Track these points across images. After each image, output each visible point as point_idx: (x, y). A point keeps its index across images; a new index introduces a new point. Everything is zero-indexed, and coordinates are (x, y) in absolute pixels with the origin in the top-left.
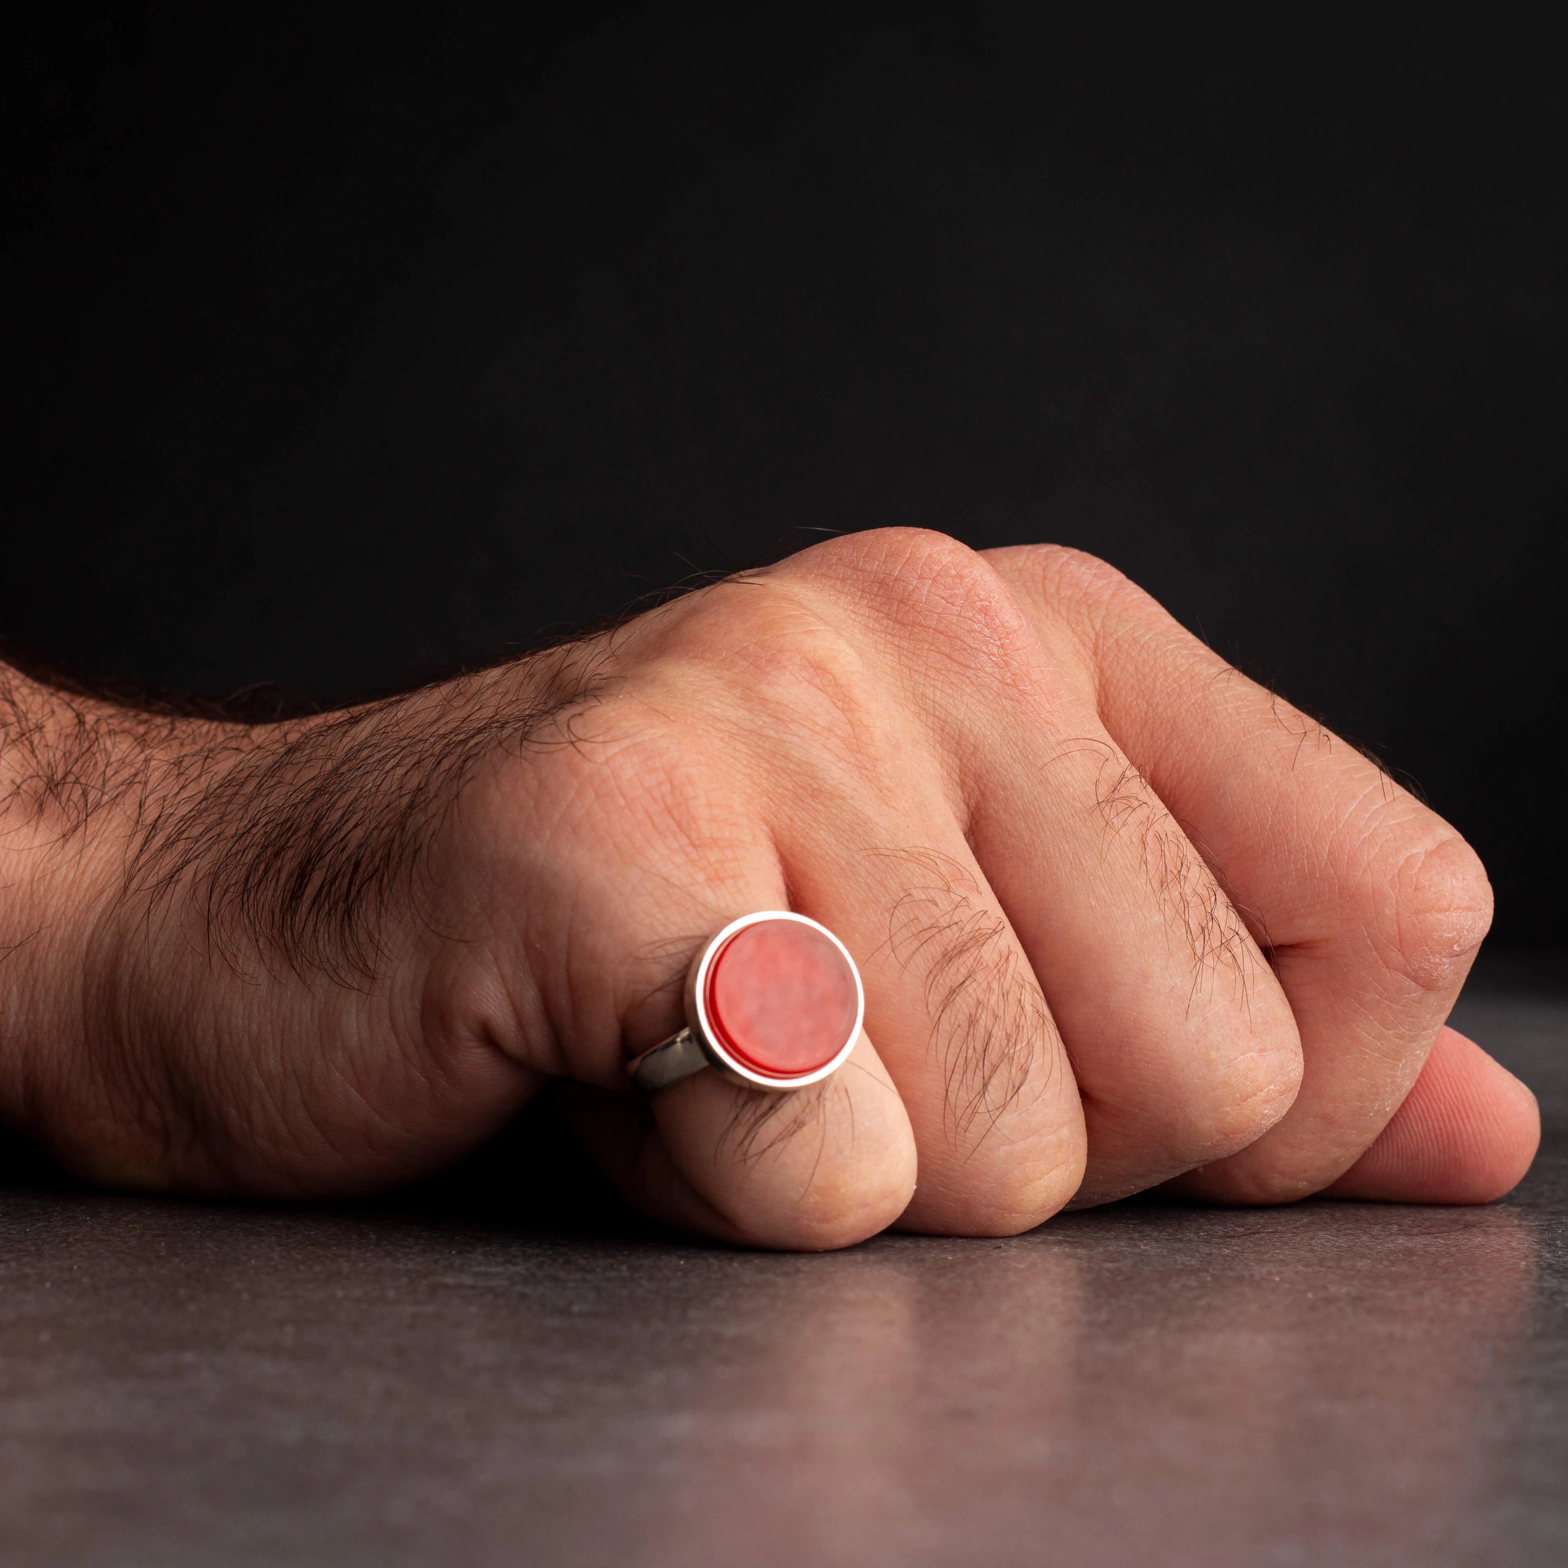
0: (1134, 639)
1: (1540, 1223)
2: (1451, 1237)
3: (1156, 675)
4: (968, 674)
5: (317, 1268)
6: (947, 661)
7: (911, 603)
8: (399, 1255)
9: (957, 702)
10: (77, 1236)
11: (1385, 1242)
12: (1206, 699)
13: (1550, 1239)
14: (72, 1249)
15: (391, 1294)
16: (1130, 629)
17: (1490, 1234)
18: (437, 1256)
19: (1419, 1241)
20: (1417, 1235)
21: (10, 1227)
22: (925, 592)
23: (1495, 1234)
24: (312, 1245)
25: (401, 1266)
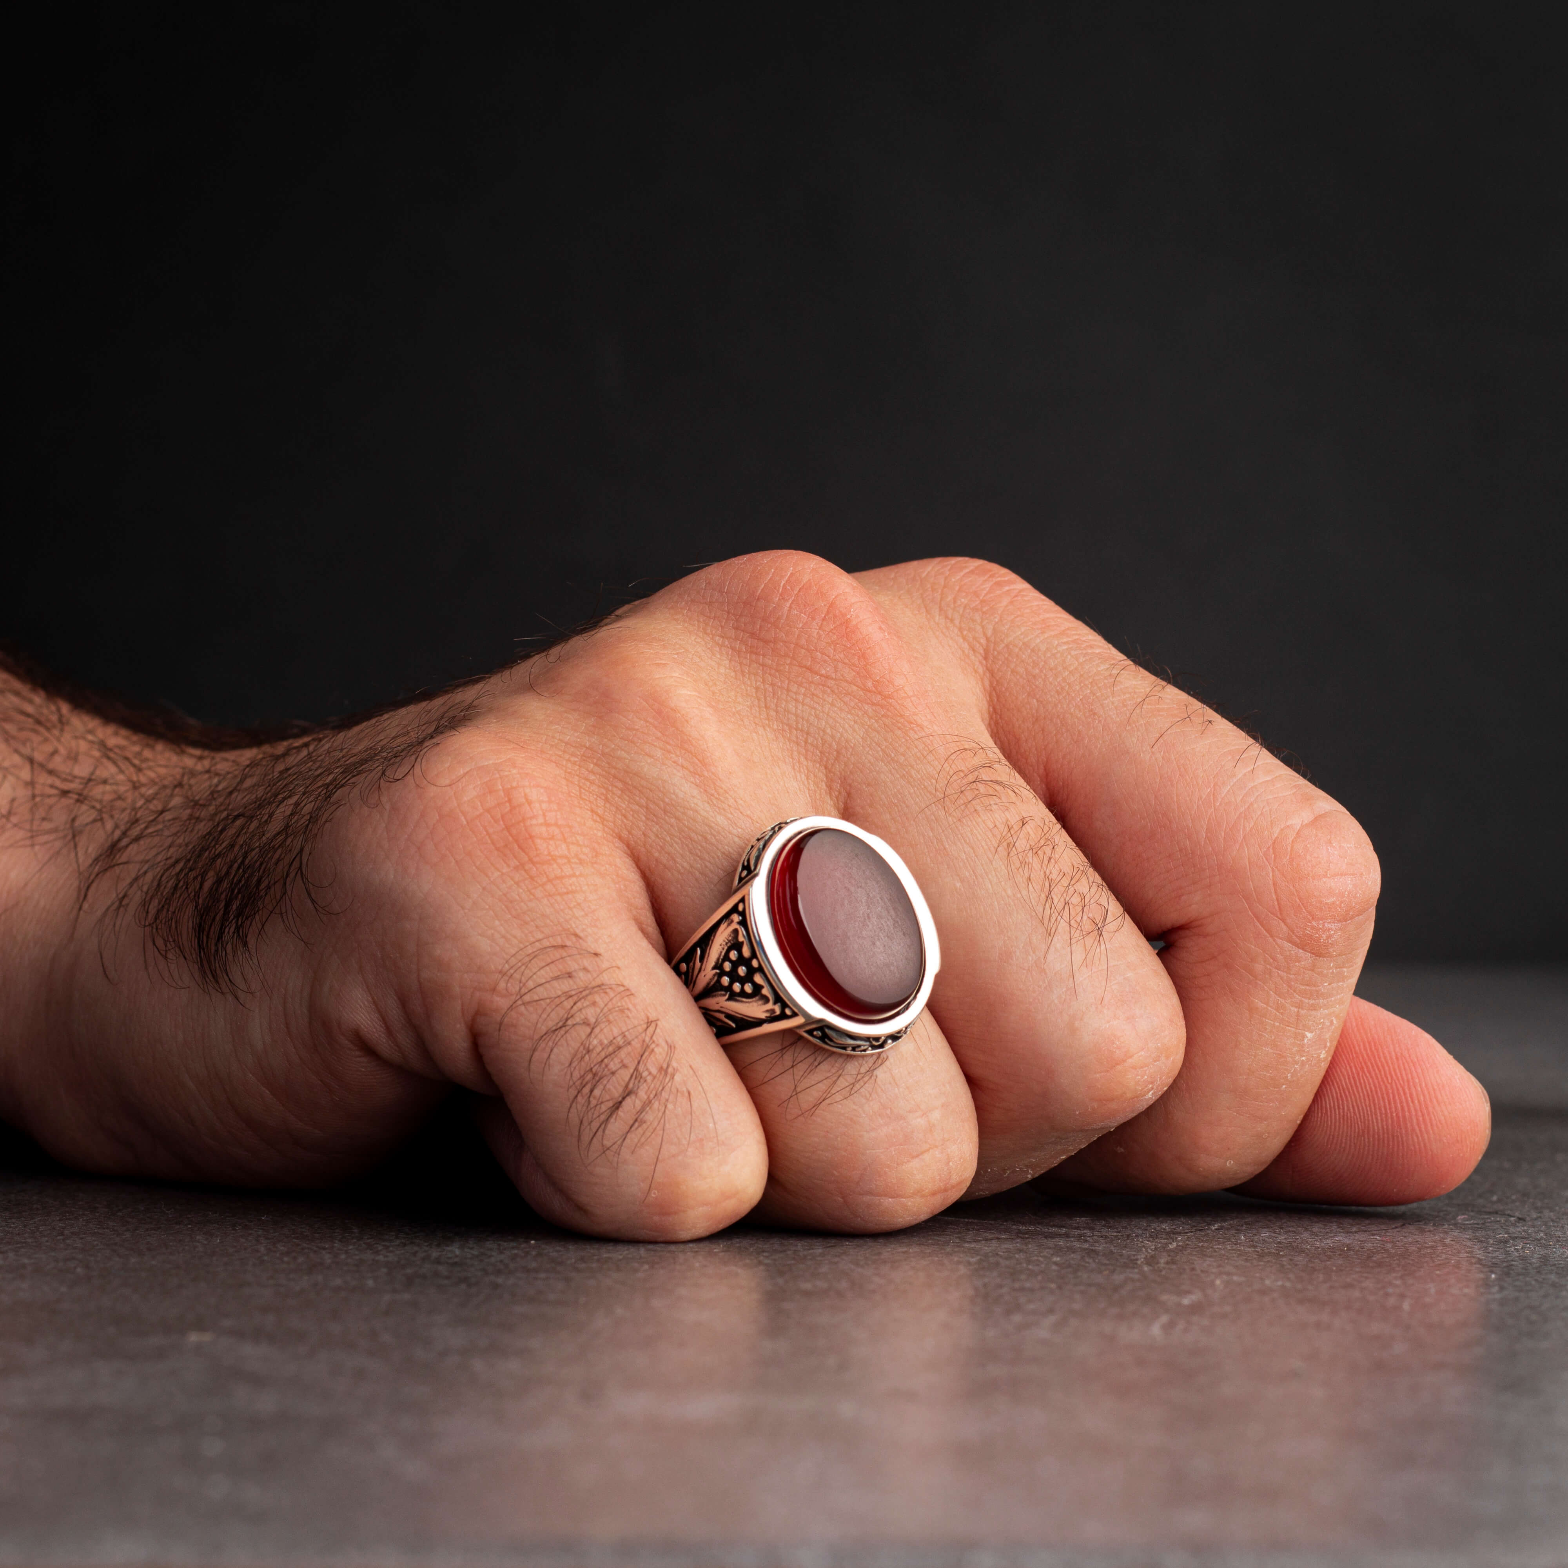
0: (1024, 644)
1: (1475, 1222)
2: (1388, 1234)
3: (1045, 675)
4: (829, 684)
5: (301, 1259)
6: (809, 674)
7: (772, 620)
8: (380, 1248)
9: (818, 712)
10: (73, 1230)
11: (1324, 1238)
12: (1094, 694)
13: (1483, 1237)
14: (68, 1241)
15: (370, 1283)
16: (1021, 634)
17: (1425, 1232)
18: (416, 1248)
19: (1356, 1238)
20: (1356, 1232)
21: (10, 1221)
22: (786, 609)
23: (1430, 1231)
24: (297, 1238)
25: (381, 1258)
